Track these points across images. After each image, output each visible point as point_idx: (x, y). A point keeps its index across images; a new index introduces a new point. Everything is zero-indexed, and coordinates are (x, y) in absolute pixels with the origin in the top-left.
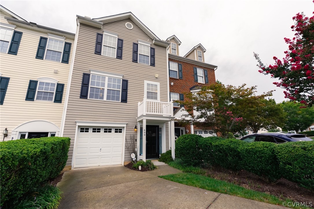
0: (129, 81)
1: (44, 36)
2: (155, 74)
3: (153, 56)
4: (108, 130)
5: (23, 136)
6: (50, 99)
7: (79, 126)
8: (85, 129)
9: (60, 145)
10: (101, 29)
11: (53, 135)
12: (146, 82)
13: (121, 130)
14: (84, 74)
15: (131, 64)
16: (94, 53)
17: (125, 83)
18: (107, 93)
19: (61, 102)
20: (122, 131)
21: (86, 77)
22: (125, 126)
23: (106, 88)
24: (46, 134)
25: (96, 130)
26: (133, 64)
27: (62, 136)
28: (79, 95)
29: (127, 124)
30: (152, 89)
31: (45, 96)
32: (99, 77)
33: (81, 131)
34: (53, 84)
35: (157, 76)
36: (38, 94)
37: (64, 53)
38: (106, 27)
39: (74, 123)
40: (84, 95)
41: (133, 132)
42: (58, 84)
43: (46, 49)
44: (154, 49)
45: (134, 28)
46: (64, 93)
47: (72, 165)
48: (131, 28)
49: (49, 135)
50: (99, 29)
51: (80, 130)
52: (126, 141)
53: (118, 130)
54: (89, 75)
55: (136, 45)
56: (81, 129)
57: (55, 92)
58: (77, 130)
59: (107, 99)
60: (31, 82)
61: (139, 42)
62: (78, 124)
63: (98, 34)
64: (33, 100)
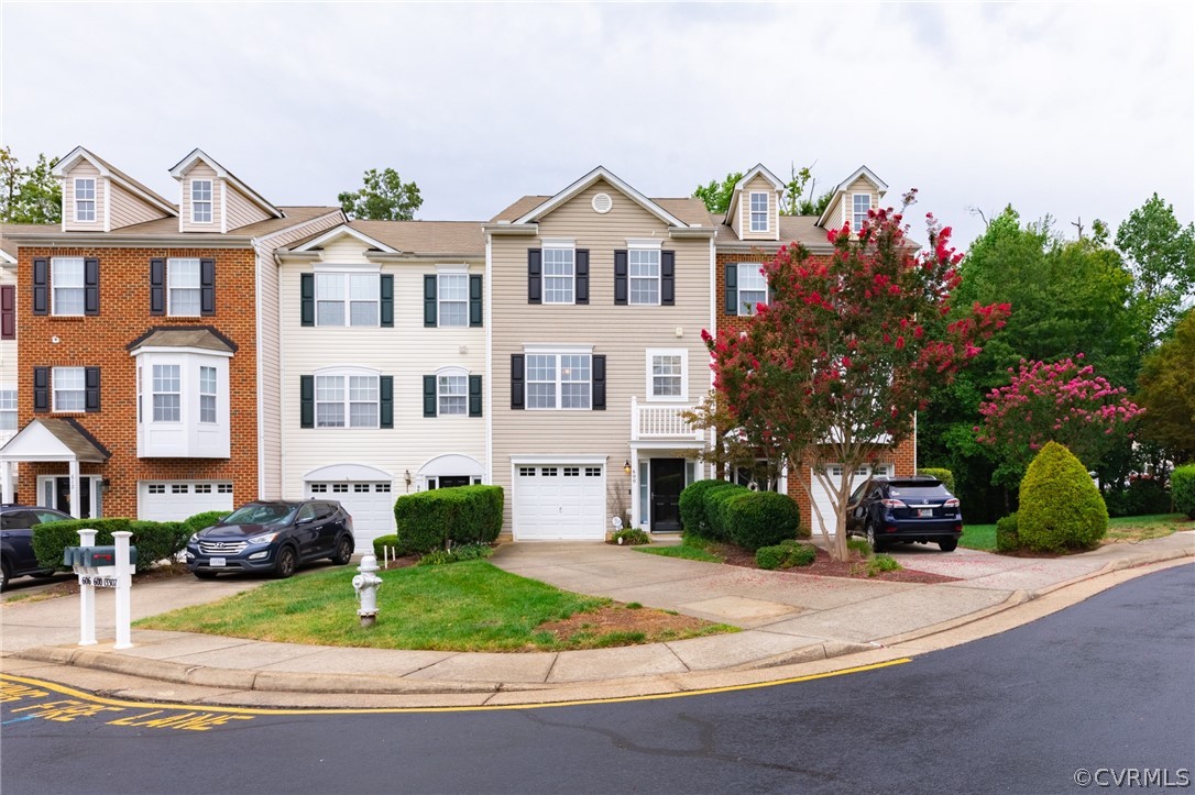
0: (607, 358)
1: (430, 271)
2: (674, 326)
3: (668, 275)
4: (571, 471)
5: (432, 484)
6: (462, 409)
7: (516, 465)
8: (527, 471)
9: (485, 496)
10: (535, 235)
11: (478, 482)
12: (651, 353)
13: (599, 470)
14: (514, 357)
15: (610, 312)
16: (527, 302)
17: (599, 363)
18: (563, 393)
19: (481, 416)
20: (601, 472)
21: (517, 362)
22: (604, 461)
23: (559, 382)
24: (465, 480)
25: (550, 471)
26: (615, 312)
27: (491, 484)
28: (510, 404)
29: (608, 458)
30: (666, 370)
31: (452, 404)
32: (542, 358)
33: (522, 474)
34: (462, 379)
35: (679, 332)
36: (441, 403)
37: (471, 303)
38: (547, 226)
39: (507, 460)
40: (517, 403)
41: (623, 474)
42: (471, 378)
43: (439, 300)
44: (671, 254)
45: (616, 206)
46: (483, 396)
47: (514, 533)
48: (608, 209)
49: (472, 482)
50: (532, 236)
51: (519, 472)
52: (609, 494)
53: (593, 471)
54: (522, 357)
55: (621, 256)
56: (522, 470)
57: (467, 395)
58: (514, 473)
59: (563, 406)
60: (426, 378)
61: (629, 246)
62: (514, 461)
63: (531, 252)
64: (435, 416)
